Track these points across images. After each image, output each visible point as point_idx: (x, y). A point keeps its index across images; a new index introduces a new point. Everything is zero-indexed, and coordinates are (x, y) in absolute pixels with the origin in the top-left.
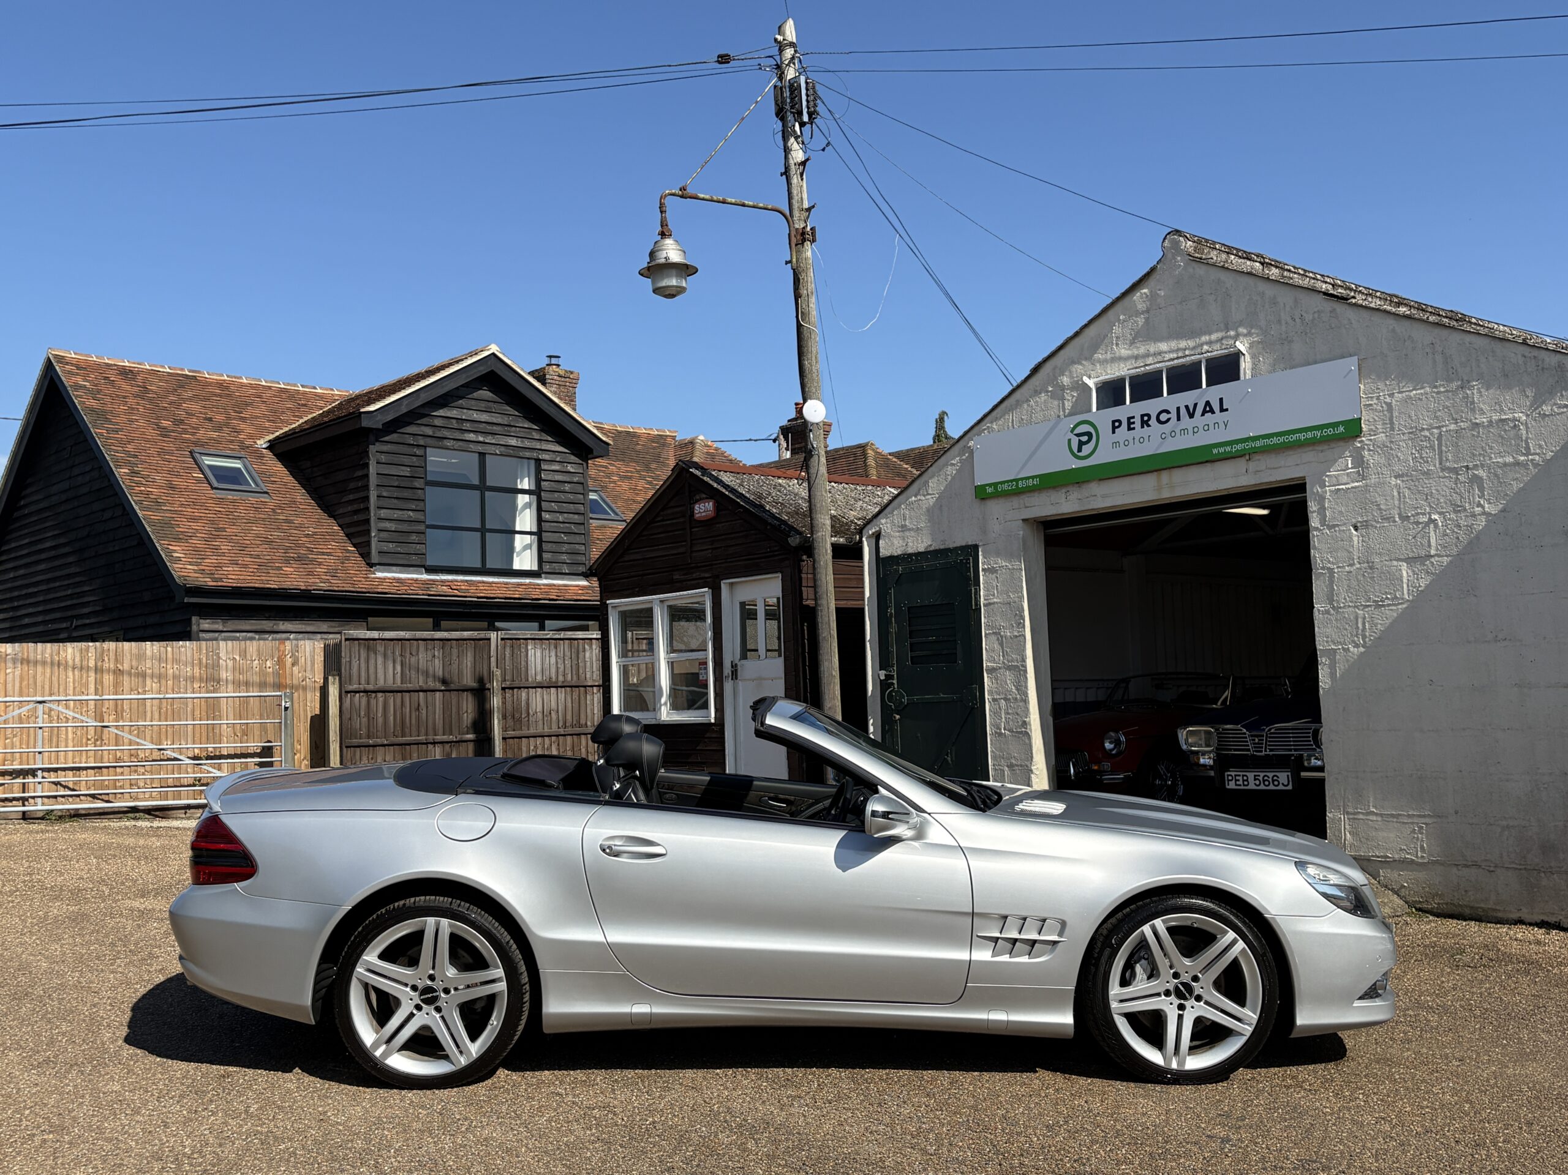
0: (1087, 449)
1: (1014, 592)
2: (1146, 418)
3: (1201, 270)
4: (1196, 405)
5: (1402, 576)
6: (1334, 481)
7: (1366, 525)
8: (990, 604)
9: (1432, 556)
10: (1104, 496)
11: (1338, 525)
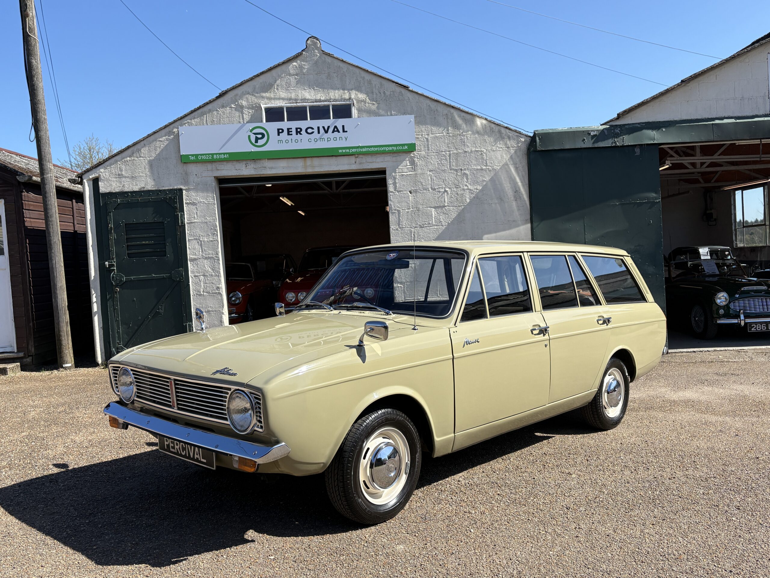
0: (260, 142)
1: (209, 217)
2: (299, 130)
3: (329, 59)
4: (329, 127)
5: (432, 215)
6: (401, 171)
7: (416, 191)
8: (192, 223)
9: (446, 206)
10: (272, 168)
11: (402, 191)
